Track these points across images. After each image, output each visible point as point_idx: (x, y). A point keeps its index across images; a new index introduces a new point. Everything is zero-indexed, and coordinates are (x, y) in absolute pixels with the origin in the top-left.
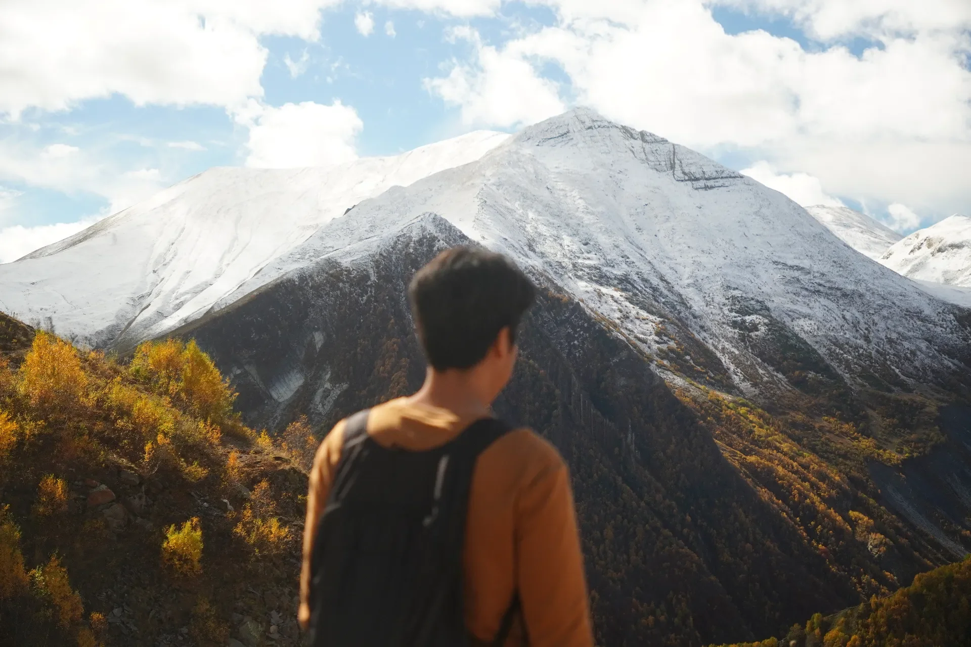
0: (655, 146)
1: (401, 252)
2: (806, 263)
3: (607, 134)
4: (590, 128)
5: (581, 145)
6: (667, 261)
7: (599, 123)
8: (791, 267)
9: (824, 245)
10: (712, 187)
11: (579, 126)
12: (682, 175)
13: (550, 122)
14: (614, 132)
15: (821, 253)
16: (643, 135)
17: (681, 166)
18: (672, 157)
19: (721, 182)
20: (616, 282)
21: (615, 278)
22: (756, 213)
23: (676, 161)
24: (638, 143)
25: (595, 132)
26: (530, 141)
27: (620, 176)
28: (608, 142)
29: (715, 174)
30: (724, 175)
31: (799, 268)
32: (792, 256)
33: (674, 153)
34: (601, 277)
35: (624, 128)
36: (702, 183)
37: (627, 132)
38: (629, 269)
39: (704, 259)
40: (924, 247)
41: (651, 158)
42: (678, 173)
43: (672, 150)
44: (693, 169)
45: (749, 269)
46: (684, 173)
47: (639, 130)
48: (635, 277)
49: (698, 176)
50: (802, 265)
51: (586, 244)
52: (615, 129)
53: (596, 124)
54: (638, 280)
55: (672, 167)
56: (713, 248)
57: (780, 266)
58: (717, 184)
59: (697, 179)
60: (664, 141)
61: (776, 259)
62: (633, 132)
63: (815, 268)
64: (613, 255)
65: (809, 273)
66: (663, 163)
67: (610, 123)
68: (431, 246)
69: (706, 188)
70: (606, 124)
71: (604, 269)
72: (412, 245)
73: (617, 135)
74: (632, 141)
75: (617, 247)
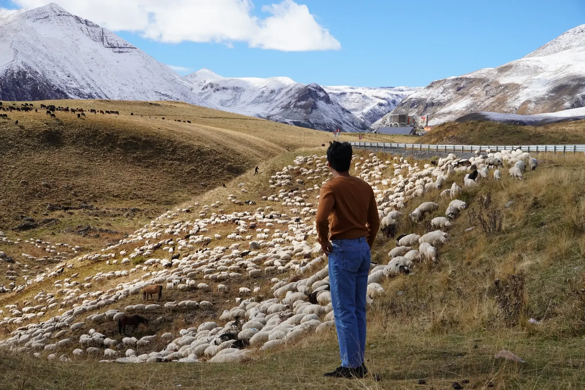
0: (93, 29)
1: (10, 78)
2: (170, 93)
3: (68, 19)
4: (59, 15)
5: (55, 24)
6: (107, 88)
7: (64, 13)
8: (163, 95)
9: (176, 85)
10: (122, 52)
11: (54, 14)
12: (108, 45)
13: (38, 9)
14: (72, 19)
15: (176, 89)
16: (86, 22)
17: (107, 40)
18: (102, 34)
19: (126, 50)
20: (87, 97)
21: (86, 95)
22: (144, 67)
23: (104, 37)
24: (84, 26)
25: (61, 17)
26: (29, 19)
27: (77, 42)
28: (69, 23)
29: (123, 46)
30: (128, 46)
31: (167, 96)
32: (163, 89)
33: (103, 33)
34: (80, 94)
35: (76, 17)
36: (117, 49)
37: (77, 19)
38: (92, 91)
39: (124, 88)
40: (209, 88)
41: (92, 34)
42: (106, 43)
43: (101, 31)
44: (113, 42)
45: (145, 94)
46: (108, 44)
47: (84, 19)
48: (95, 95)
49: (115, 46)
50: (168, 94)
51: (69, 76)
52: (71, 17)
53: (62, 13)
54: (96, 96)
55: (102, 40)
56: (127, 83)
57: (158, 94)
58: (124, 51)
59: (115, 47)
60: (97, 26)
61: (156, 90)
62: (81, 20)
63: (174, 96)
64: (83, 83)
65: (171, 98)
66: (98, 38)
67: (69, 13)
68: (25, 76)
69: (120, 52)
70: (67, 14)
71: (81, 90)
72: (15, 75)
73: (73, 20)
74: (81, 24)
75: (84, 79)
